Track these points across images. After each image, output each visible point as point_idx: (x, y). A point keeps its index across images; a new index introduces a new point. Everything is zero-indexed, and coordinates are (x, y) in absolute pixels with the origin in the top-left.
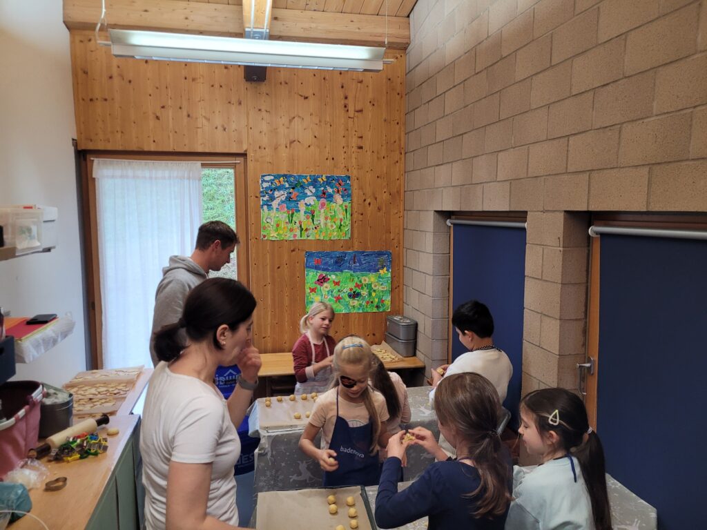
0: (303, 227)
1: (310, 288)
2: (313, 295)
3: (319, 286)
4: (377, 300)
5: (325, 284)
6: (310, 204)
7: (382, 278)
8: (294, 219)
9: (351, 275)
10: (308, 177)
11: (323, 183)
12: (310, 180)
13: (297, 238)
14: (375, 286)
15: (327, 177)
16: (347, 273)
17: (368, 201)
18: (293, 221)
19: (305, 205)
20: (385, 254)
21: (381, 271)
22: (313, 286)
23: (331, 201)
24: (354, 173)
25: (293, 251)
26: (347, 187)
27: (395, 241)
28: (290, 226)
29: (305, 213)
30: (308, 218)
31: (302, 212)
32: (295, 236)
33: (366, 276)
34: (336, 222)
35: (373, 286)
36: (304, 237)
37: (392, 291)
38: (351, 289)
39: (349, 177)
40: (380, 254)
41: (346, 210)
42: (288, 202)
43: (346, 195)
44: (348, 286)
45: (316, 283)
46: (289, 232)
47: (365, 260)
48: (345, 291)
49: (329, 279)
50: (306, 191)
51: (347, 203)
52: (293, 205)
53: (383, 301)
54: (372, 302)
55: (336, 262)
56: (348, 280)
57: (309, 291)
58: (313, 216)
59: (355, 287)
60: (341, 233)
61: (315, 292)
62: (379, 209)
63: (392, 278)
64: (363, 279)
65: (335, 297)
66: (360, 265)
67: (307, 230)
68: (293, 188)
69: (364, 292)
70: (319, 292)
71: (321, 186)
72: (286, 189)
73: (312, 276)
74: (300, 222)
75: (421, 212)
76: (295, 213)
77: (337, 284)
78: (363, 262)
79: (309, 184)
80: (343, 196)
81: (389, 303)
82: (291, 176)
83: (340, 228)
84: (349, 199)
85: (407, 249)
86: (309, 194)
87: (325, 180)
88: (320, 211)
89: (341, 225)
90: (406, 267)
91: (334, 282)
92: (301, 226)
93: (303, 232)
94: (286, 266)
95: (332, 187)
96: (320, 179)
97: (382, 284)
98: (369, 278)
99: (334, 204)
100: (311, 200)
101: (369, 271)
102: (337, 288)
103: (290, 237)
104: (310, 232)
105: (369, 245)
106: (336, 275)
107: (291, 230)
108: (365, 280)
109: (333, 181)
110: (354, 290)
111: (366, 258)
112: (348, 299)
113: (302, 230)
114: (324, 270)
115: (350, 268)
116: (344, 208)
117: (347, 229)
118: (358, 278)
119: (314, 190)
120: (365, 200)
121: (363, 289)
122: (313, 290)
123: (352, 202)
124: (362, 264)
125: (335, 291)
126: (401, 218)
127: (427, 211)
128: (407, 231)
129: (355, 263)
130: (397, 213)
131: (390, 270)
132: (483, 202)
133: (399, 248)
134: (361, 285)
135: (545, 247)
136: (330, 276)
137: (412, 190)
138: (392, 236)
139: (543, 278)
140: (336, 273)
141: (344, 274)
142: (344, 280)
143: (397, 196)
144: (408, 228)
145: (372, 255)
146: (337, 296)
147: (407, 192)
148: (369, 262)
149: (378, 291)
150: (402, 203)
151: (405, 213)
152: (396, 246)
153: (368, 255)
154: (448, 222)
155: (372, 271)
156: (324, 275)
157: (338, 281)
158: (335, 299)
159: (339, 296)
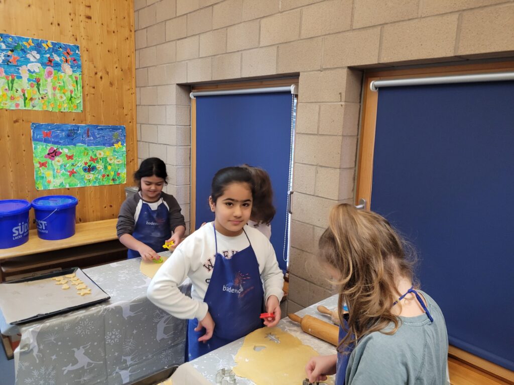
0: (26, 96)
1: (39, 163)
2: (43, 170)
3: (49, 161)
4: (113, 173)
5: (57, 158)
6: (34, 72)
7: (117, 152)
8: (15, 85)
9: (85, 149)
10: (30, 41)
12: (33, 45)
13: (20, 108)
14: (111, 160)
15: (53, 43)
16: (81, 147)
17: (99, 74)
18: (14, 89)
19: (28, 72)
20: (119, 129)
22: (43, 160)
23: (59, 71)
24: (82, 43)
25: (16, 121)
26: (76, 58)
27: (128, 117)
28: (10, 94)
29: (29, 80)
30: (32, 86)
31: (25, 80)
32: (17, 105)
33: (101, 150)
34: (66, 94)
35: (108, 160)
36: (29, 107)
37: (127, 164)
38: (86, 163)
39: (78, 47)
40: (115, 128)
41: (77, 81)
42: (6, 66)
43: (76, 64)
44: (81, 161)
45: (46, 157)
46: (9, 100)
47: (98, 134)
48: (79, 165)
49: (61, 153)
50: (28, 56)
51: (77, 74)
52: (12, 69)
53: (118, 174)
54: (108, 176)
55: (68, 136)
56: (82, 154)
57: (39, 165)
58: (38, 85)
59: (90, 161)
60: (72, 106)
61: (46, 167)
62: (111, 84)
63: (127, 152)
64: (98, 152)
65: (69, 172)
66: (94, 139)
67: (31, 99)
68: (12, 51)
69: (100, 166)
70: (50, 166)
71: (46, 53)
72: (3, 50)
73: (40, 150)
74: (23, 91)
75: (159, 87)
76: (16, 80)
77: (70, 157)
78: (98, 136)
79: (32, 49)
80: (72, 67)
81: (125, 176)
82: (8, 36)
83: (70, 100)
84: (79, 70)
85: (141, 124)
86: (32, 59)
87: (51, 46)
88: (46, 80)
89: (72, 97)
90: (139, 141)
91: (67, 156)
92: (24, 95)
93: (27, 101)
94: (8, 138)
95: (59, 55)
96: (44, 45)
97: (117, 158)
98: (104, 152)
99: (63, 74)
100: (36, 67)
101: (104, 145)
102: (71, 161)
103: (11, 106)
104: (35, 102)
105: (103, 119)
106: (69, 149)
107: (12, 98)
108: (100, 154)
109: (60, 49)
110: (89, 164)
111: (101, 132)
112: (83, 173)
113: (25, 99)
114: (55, 143)
115: (83, 142)
116: (74, 79)
117: (79, 101)
118: (93, 152)
119: (38, 56)
120: (96, 73)
121: (98, 162)
122: (43, 165)
123: (82, 74)
124: (97, 138)
125: (68, 165)
126: (133, 95)
127: (167, 85)
128: (141, 106)
129: (88, 136)
130: (129, 89)
131: (125, 145)
132: (241, 68)
133: (133, 123)
134: (97, 159)
135: (322, 104)
136: (62, 149)
137: (146, 67)
138: (125, 111)
139: (320, 133)
140: (68, 146)
141: (77, 148)
142: (78, 154)
143: (129, 73)
144: (141, 104)
145: (106, 129)
146: (71, 170)
147: (140, 70)
148: (104, 136)
149: (114, 165)
150: (134, 80)
151: (138, 89)
152: (129, 121)
153: (102, 129)
154: (191, 95)
155: (107, 145)
156: (55, 149)
157: (71, 155)
158: (69, 173)
159: (73, 170)
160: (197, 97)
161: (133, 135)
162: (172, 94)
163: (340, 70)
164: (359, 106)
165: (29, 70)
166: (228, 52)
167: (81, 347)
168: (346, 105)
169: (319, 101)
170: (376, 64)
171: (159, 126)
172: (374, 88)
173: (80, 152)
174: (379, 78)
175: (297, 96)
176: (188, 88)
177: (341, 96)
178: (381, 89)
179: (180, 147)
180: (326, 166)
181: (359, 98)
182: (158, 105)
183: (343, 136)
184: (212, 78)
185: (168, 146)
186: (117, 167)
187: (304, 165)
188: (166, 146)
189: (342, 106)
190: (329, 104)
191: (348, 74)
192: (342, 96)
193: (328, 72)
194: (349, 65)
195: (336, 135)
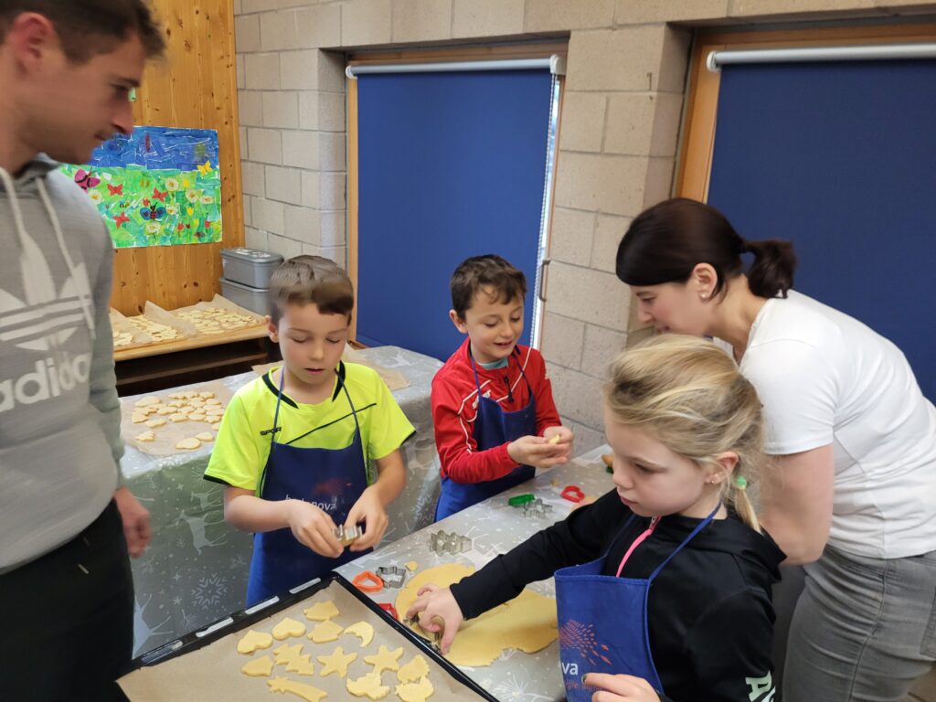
4: (196, 222)
5: (92, 191)
7: (204, 181)
9: (144, 174)
14: (192, 196)
16: (135, 170)
17: (165, 26)
20: (207, 137)
21: (201, 168)
27: (223, 112)
33: (173, 176)
35: (187, 196)
37: (224, 204)
38: (146, 202)
40: (197, 135)
44: (138, 198)
47: (168, 145)
48: (133, 204)
49: (97, 182)
53: (207, 224)
54: (188, 226)
55: (110, 148)
56: (139, 184)
59: (154, 197)
62: (188, 46)
63: (222, 182)
64: (167, 181)
65: (115, 218)
66: (160, 156)
69: (172, 207)
75: (282, 55)
77: (116, 190)
78: (166, 150)
81: (220, 227)
85: (248, 127)
90: (244, 161)
91: (110, 187)
97: (204, 193)
98: (180, 182)
101: (179, 166)
102: (118, 198)
105: (174, 114)
106: (113, 174)
108: (172, 185)
110: (152, 204)
111: (171, 141)
112: (141, 220)
115: (140, 161)
118: (159, 180)
121: (169, 201)
124: (164, 153)
125: (113, 205)
126: (231, 68)
127: (300, 49)
128: (246, 92)
129: (148, 150)
130: (222, 57)
131: (218, 167)
132: (452, 20)
133: (231, 125)
134: (166, 194)
135: (612, 94)
136: (99, 174)
137: (255, 13)
138: (216, 102)
139: (606, 151)
140: (111, 168)
141: (128, 171)
142: (130, 183)
143: (221, 24)
144: (248, 87)
145: (181, 136)
146: (119, 215)
147: (242, 17)
148: (177, 150)
149: (199, 205)
150: (231, 38)
151: (239, 57)
152: (224, 121)
153: (173, 136)
154: (349, 71)
155: (183, 167)
156: (87, 173)
157: (117, 186)
158: (115, 221)
159: (123, 214)
160: (360, 76)
161: (232, 149)
162: (311, 69)
163: (651, 28)
168: (659, 98)
169: (607, 88)
170: (722, 19)
171: (283, 132)
172: (714, 66)
173: (135, 181)
174: (723, 46)
175: (562, 78)
176: (341, 56)
177: (651, 81)
178: (726, 67)
179: (328, 173)
180: (616, 213)
181: (682, 83)
182: (282, 90)
183: (651, 157)
184: (392, 39)
185: (303, 172)
186: (204, 211)
187: (573, 212)
188: (298, 171)
189: (651, 98)
190: (628, 94)
191: (666, 37)
192: (653, 81)
193: (626, 31)
194: (671, 19)
195: (638, 156)
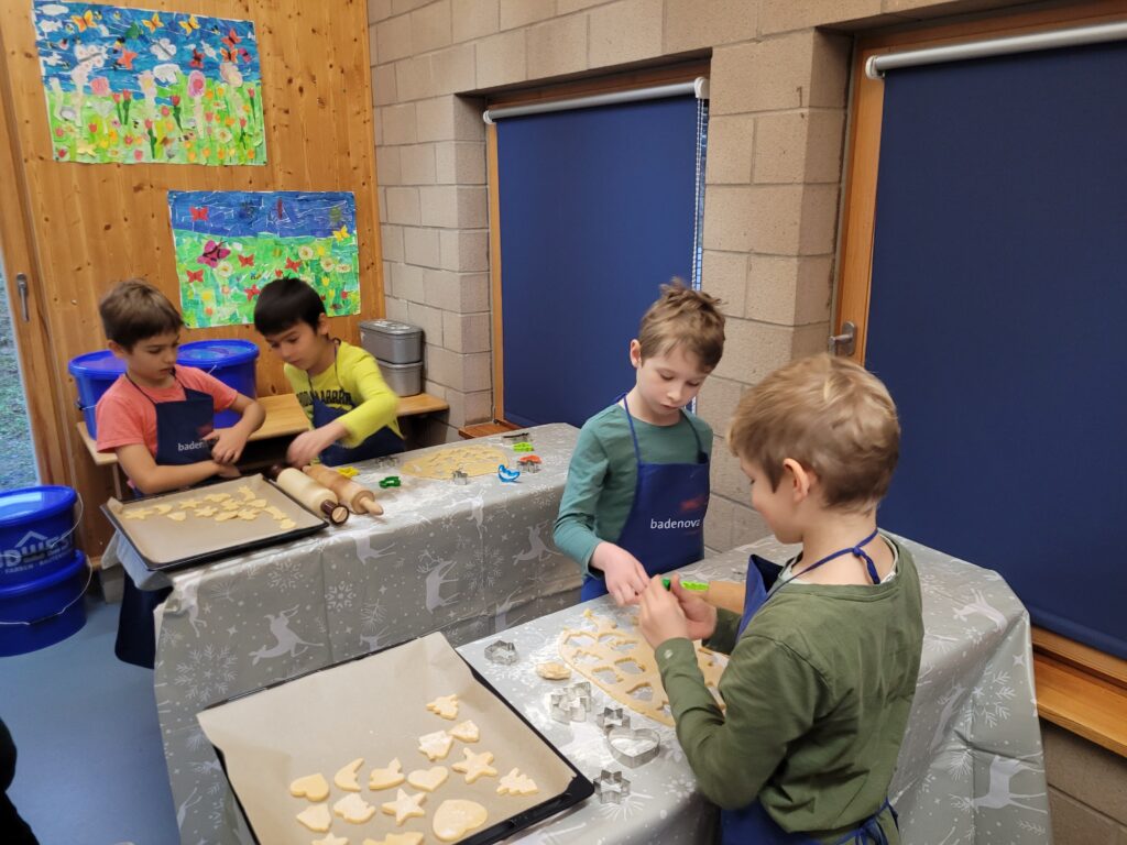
0: (155, 134)
1: (189, 273)
2: (195, 287)
3: (207, 268)
4: (332, 293)
5: (222, 263)
6: (167, 83)
7: (340, 248)
8: (133, 113)
9: (276, 243)
10: (156, 17)
11: (193, 34)
12: (161, 25)
13: (143, 160)
14: (328, 264)
15: (200, 21)
16: (267, 239)
17: (297, 82)
18: (130, 120)
19: (155, 84)
20: (343, 199)
21: (336, 234)
22: (195, 268)
23: (215, 78)
24: (259, 16)
25: (138, 189)
26: (249, 48)
27: (360, 173)
28: (123, 131)
29: (158, 101)
30: (165, 113)
31: (150, 100)
32: (139, 154)
33: (307, 243)
34: (233, 126)
35: (323, 265)
36: (162, 159)
37: (362, 274)
38: (279, 273)
39: (251, 26)
40: (332, 198)
41: (252, 99)
42: (112, 73)
43: (249, 63)
44: (270, 268)
45: (199, 261)
46: (122, 145)
47: (301, 211)
48: (265, 276)
49: (228, 252)
50: (155, 50)
51: (253, 84)
52: (125, 80)
53: (345, 295)
55: (241, 216)
56: (271, 254)
57: (187, 278)
58: (177, 110)
59: (287, 267)
60: (246, 152)
61: (201, 280)
62: (322, 102)
63: (359, 247)
65: (246, 291)
66: (293, 222)
67: (165, 141)
68: (122, 40)
70: (210, 280)
71: (187, 43)
72: (104, 40)
73: (189, 247)
74: (148, 124)
75: (419, 104)
76: (133, 101)
77: (247, 261)
78: (300, 215)
79: (161, 34)
80: (241, 69)
81: (358, 298)
82: (112, 10)
83: (242, 139)
84: (256, 75)
85: (387, 186)
86: (162, 56)
87: (198, 27)
88: (192, 100)
89: (244, 134)
90: (384, 224)
91: (241, 258)
92: (150, 133)
93: (157, 145)
94: (125, 224)
95: (214, 45)
96: (183, 24)
97: (341, 261)
98: (315, 249)
99: (223, 86)
100: (169, 72)
101: (313, 233)
102: (249, 270)
103: (125, 156)
104: (174, 146)
105: (307, 178)
106: (245, 244)
107: (128, 140)
108: (306, 253)
109: (216, 32)
110: (285, 274)
111: (305, 207)
113: (154, 141)
114: (215, 231)
115: (272, 229)
116: (247, 95)
117: (258, 141)
118: (292, 248)
119: (173, 49)
120: (290, 81)
121: (302, 270)
122: (195, 277)
123: (263, 84)
124: (297, 219)
125: (244, 277)
126: (368, 124)
127: (436, 97)
128: (383, 149)
129: (281, 216)
130: (359, 113)
131: (355, 232)
132: (588, 48)
133: (369, 185)
134: (299, 264)
135: (760, 115)
136: (230, 244)
137: (391, 62)
138: (353, 161)
139: (756, 181)
140: (242, 237)
141: (259, 240)
142: (261, 253)
143: (357, 77)
144: (386, 143)
145: (315, 200)
146: (251, 288)
147: (379, 68)
148: (311, 216)
149: (334, 275)
150: (367, 92)
151: (377, 111)
152: (362, 181)
153: (307, 200)
154: (486, 117)
155: (318, 233)
156: (217, 243)
157: (248, 256)
158: (246, 294)
159: (254, 286)
161: (371, 211)
162: (446, 117)
163: (798, 36)
164: (843, 117)
165: (157, 80)
166: (559, 14)
167: (282, 614)
168: (811, 115)
169: (754, 109)
170: (877, 16)
171: (421, 188)
172: (875, 73)
173: (267, 250)
174: (886, 49)
175: (707, 102)
176: (477, 100)
177: (801, 96)
178: (889, 73)
179: (468, 232)
180: (770, 252)
181: (843, 98)
182: (419, 143)
183: (806, 184)
184: (527, 76)
185: (441, 231)
186: (341, 281)
187: (721, 255)
188: (437, 231)
189: (803, 116)
190: (777, 113)
191: (816, 43)
192: (804, 94)
193: (772, 42)
194: (819, 23)
195: (791, 184)
